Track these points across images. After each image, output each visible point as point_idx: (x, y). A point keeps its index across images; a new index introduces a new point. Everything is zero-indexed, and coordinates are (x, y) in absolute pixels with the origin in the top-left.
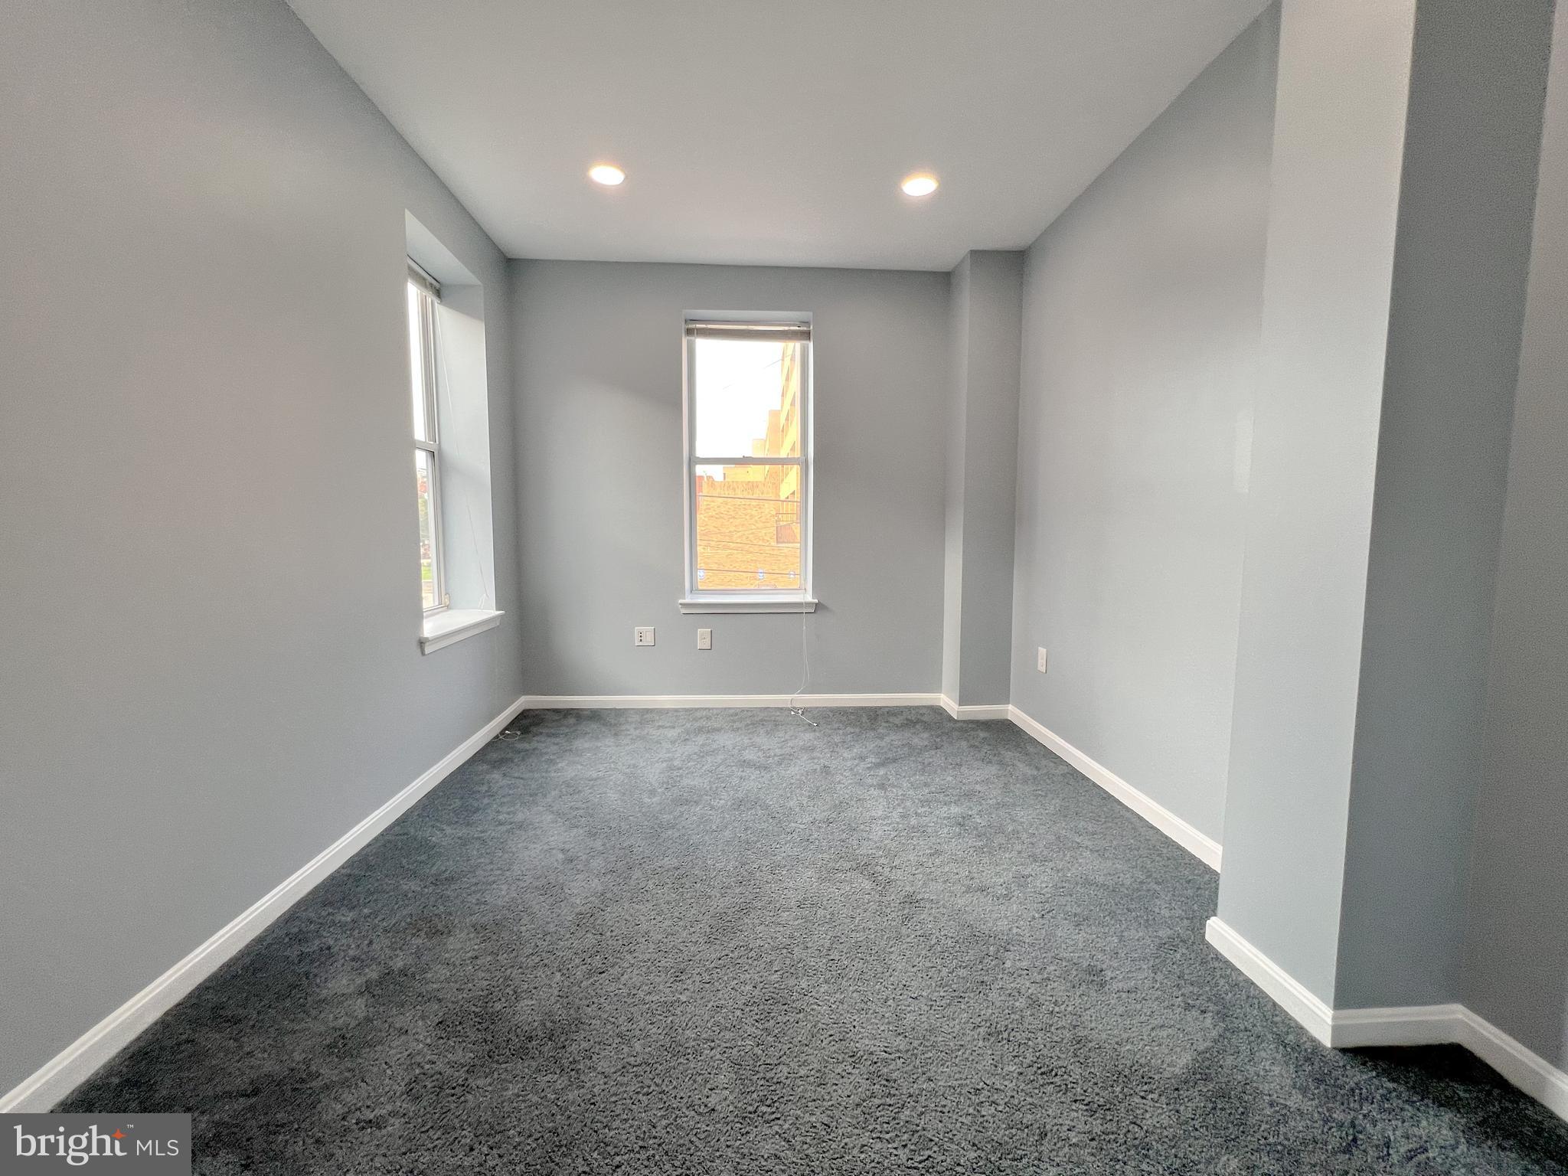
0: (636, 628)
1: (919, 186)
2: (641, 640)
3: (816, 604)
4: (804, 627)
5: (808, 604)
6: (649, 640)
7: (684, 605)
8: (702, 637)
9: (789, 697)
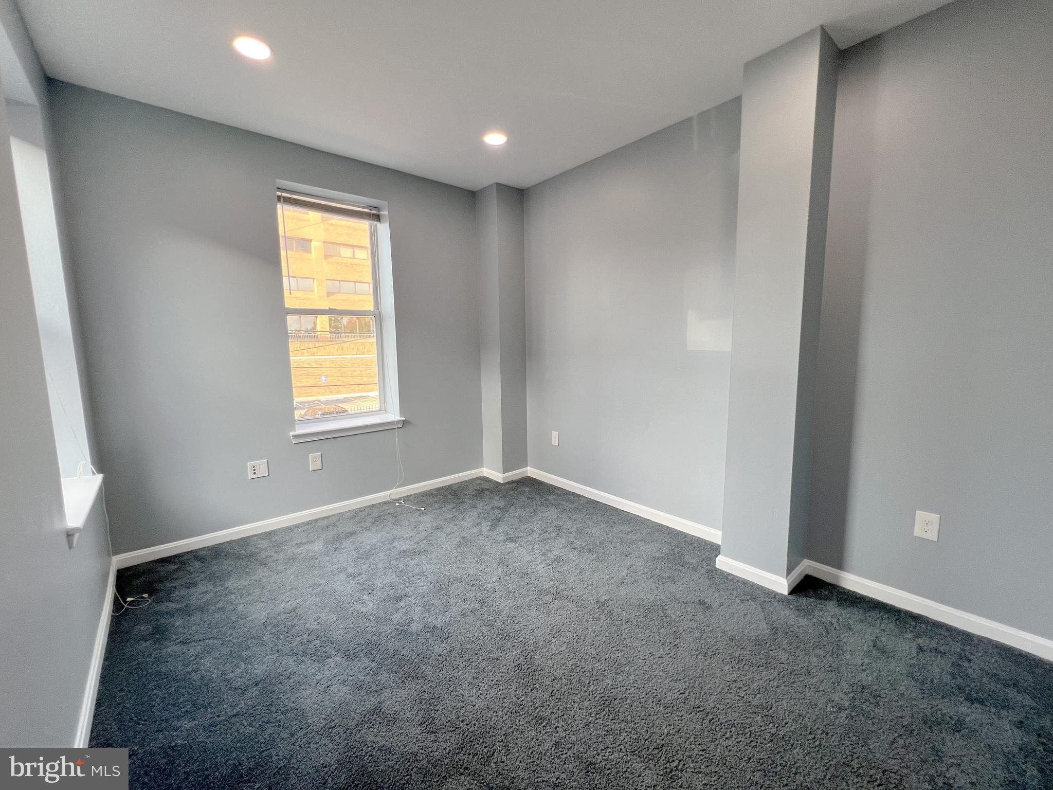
0: (248, 463)
1: (495, 139)
2: (255, 473)
3: (404, 421)
4: (397, 439)
5: (398, 422)
6: (262, 471)
7: (295, 436)
8: (314, 460)
9: (389, 492)
